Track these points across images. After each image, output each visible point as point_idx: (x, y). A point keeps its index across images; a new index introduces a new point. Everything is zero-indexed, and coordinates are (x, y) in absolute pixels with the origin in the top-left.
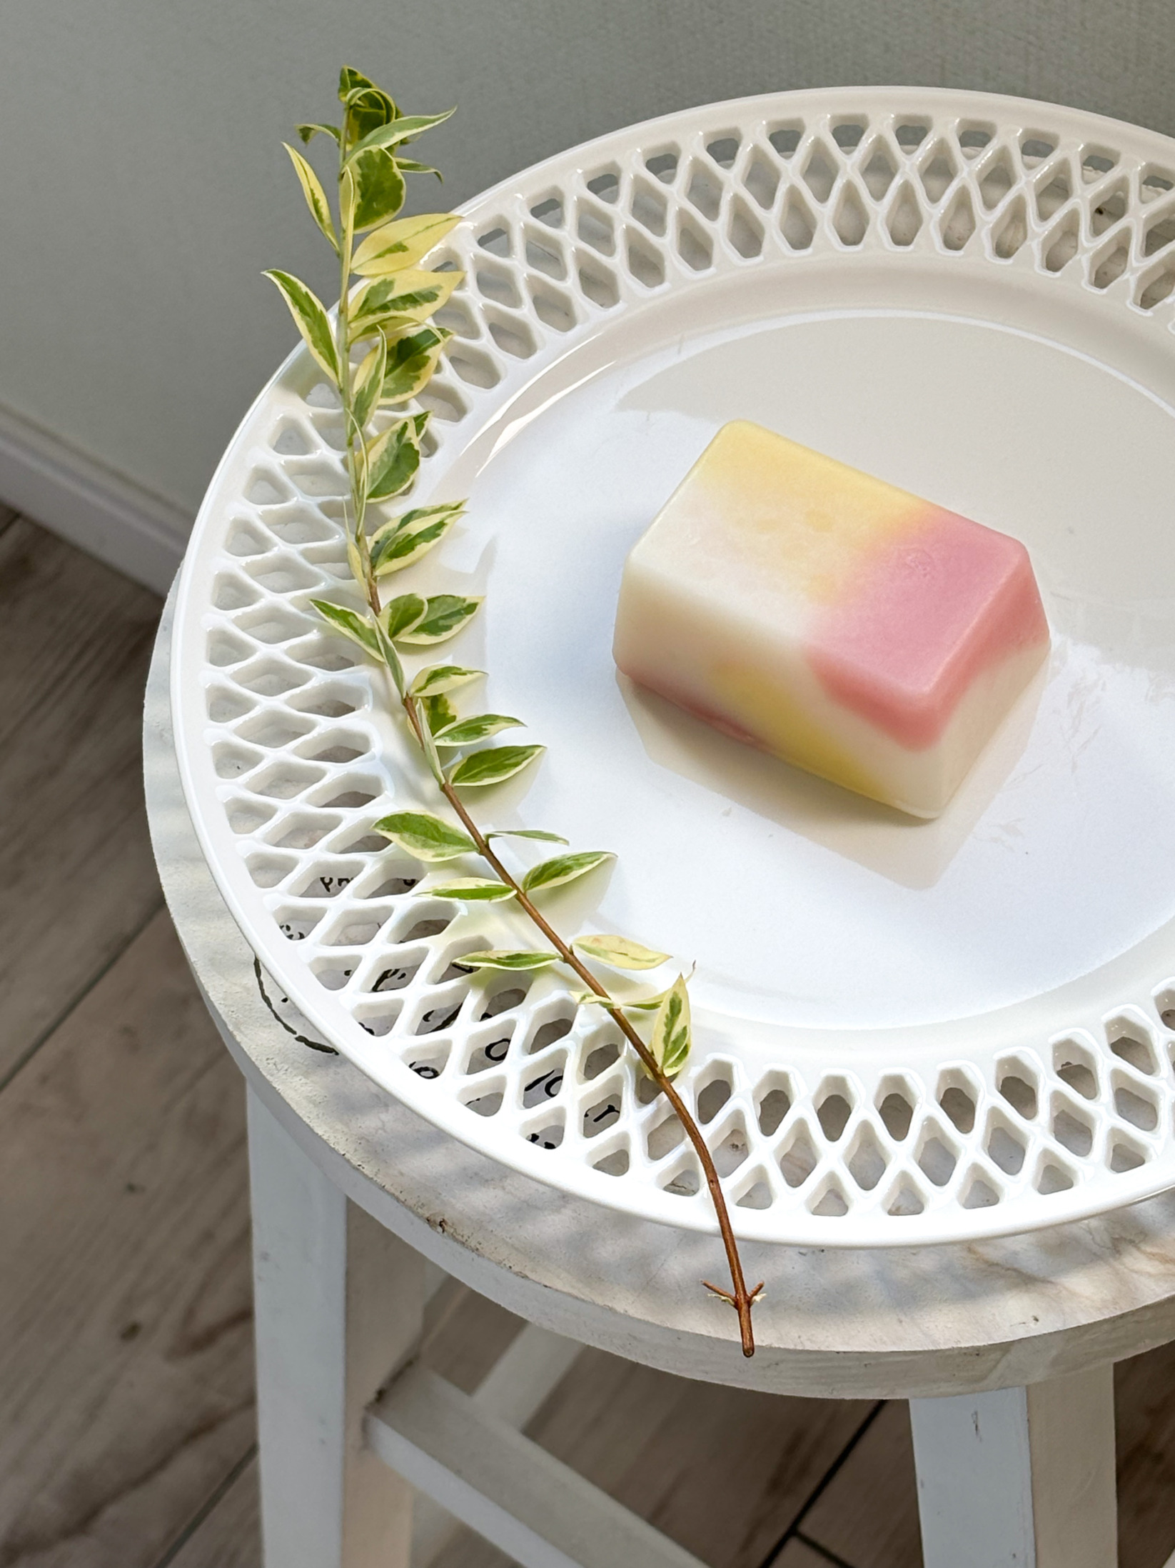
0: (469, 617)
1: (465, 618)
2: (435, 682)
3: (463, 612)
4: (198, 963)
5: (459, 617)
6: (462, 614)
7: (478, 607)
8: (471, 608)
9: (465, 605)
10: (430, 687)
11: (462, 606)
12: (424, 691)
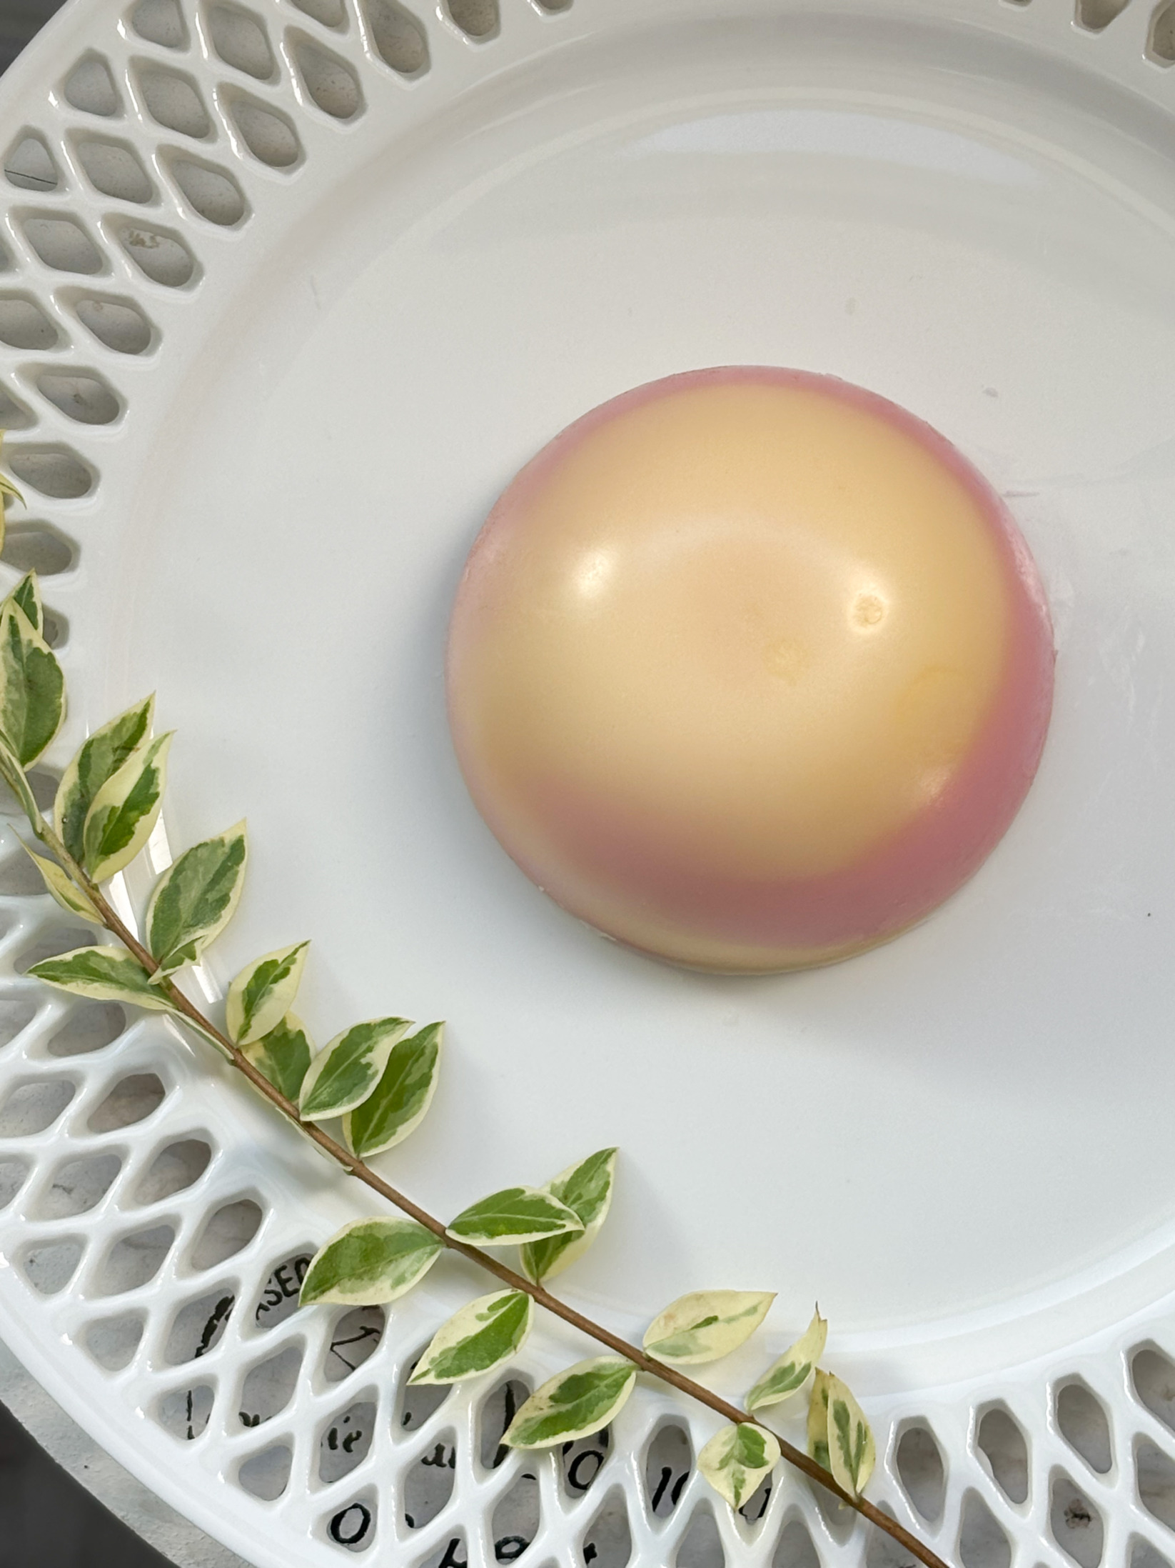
0: (242, 867)
1: (237, 873)
2: (258, 1010)
3: (229, 864)
4: (128, 1517)
5: (229, 875)
6: (230, 868)
7: (246, 844)
8: (237, 851)
9: (227, 849)
10: (255, 1022)
11: (224, 853)
12: (250, 1031)
